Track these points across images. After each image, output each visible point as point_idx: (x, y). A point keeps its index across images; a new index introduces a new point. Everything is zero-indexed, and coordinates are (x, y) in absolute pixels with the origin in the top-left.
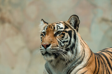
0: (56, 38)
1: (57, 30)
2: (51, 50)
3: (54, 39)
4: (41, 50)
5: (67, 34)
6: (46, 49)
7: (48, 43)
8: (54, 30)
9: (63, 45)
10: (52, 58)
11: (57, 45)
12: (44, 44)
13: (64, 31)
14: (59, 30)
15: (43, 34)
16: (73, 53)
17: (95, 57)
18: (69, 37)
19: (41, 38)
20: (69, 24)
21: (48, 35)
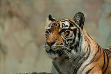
0: (60, 36)
1: (62, 28)
2: (56, 48)
3: (59, 36)
4: (45, 47)
5: (71, 32)
6: (50, 47)
7: (52, 41)
8: (59, 28)
9: (67, 43)
10: (57, 56)
11: (62, 43)
12: (49, 41)
13: (68, 29)
14: (64, 28)
15: (48, 31)
16: (77, 51)
17: (104, 52)
18: (74, 36)
19: (46, 35)
20: (74, 22)
21: (53, 32)
